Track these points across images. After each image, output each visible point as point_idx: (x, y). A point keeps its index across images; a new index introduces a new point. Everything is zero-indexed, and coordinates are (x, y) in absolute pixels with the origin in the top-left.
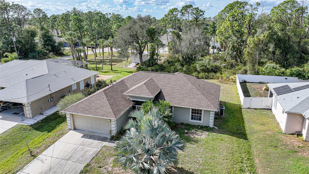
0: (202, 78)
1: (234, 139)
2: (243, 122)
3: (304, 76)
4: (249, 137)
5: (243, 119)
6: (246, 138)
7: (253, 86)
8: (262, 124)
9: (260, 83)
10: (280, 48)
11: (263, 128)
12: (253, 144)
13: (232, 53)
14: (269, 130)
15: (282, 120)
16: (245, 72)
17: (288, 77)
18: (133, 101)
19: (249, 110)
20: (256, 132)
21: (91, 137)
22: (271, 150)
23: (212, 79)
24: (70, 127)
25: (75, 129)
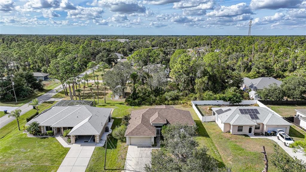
0: (171, 104)
1: (205, 138)
2: (205, 130)
3: (226, 100)
4: (210, 136)
5: (204, 128)
6: (209, 137)
7: (202, 108)
8: (214, 129)
9: (205, 105)
10: (211, 80)
11: (215, 131)
12: (213, 139)
13: (184, 85)
14: (217, 132)
15: (222, 127)
16: (196, 99)
17: (219, 101)
18: (155, 126)
19: (205, 123)
20: (212, 134)
21: (142, 147)
22: (220, 140)
23: (177, 104)
24: (128, 144)
25: (130, 145)
